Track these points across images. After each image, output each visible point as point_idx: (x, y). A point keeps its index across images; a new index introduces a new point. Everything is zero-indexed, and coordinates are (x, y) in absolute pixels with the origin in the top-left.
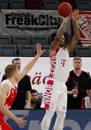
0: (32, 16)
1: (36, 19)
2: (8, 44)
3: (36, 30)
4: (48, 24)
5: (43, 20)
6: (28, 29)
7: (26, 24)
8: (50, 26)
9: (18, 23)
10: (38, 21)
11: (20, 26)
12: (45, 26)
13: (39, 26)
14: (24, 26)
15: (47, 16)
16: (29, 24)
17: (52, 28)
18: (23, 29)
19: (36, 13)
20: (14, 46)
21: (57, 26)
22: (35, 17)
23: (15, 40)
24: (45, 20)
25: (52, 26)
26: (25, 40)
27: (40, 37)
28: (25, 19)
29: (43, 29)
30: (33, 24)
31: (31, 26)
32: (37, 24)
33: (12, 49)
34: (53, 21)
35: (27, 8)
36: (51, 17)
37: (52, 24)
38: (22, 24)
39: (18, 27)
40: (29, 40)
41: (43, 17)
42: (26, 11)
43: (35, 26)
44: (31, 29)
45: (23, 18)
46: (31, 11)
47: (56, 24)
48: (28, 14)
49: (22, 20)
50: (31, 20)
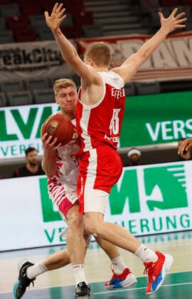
0: (24, 52)
1: (29, 55)
3: (31, 70)
4: (45, 60)
5: (38, 56)
6: (19, 70)
7: (15, 63)
8: (49, 63)
9: (5, 62)
10: (32, 58)
11: (8, 67)
12: (42, 64)
13: (34, 65)
14: (13, 66)
15: (44, 49)
16: (20, 63)
17: (53, 66)
18: (12, 71)
19: (28, 47)
21: (58, 62)
22: (27, 52)
24: (41, 55)
25: (52, 63)
27: (37, 79)
28: (15, 56)
29: (40, 68)
30: (25, 62)
31: (22, 66)
32: (31, 62)
34: (53, 56)
36: (49, 51)
37: (51, 60)
38: (10, 64)
39: (5, 69)
40: (21, 84)
41: (38, 51)
42: (14, 46)
43: (28, 65)
44: (23, 70)
45: (12, 55)
46: (21, 46)
47: (57, 59)
48: (18, 50)
49: (10, 58)
50: (22, 58)
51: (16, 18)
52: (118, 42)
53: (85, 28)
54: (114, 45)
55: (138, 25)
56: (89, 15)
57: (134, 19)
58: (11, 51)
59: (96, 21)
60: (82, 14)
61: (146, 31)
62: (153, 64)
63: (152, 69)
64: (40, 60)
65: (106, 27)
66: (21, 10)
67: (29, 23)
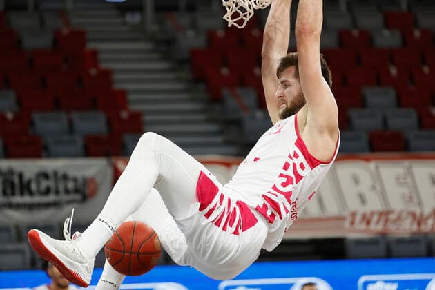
0: (21, 176)
1: (29, 182)
3: (31, 207)
4: (57, 192)
5: (45, 184)
6: (11, 206)
7: (5, 194)
8: (63, 197)
10: (34, 187)
12: (51, 198)
13: (37, 199)
15: (55, 173)
16: (13, 194)
17: (70, 202)
19: (29, 167)
21: (78, 197)
22: (26, 176)
24: (50, 183)
25: (69, 198)
29: (47, 205)
30: (22, 194)
31: (17, 199)
32: (31, 193)
34: (71, 185)
36: (65, 176)
37: (67, 191)
40: (14, 232)
41: (45, 176)
42: (4, 164)
43: (27, 199)
44: (18, 207)
46: (17, 165)
47: (77, 191)
48: (11, 172)
50: (17, 185)
55: (218, 139)
57: (213, 127)
60: (125, 115)
64: (47, 191)
66: (19, 101)
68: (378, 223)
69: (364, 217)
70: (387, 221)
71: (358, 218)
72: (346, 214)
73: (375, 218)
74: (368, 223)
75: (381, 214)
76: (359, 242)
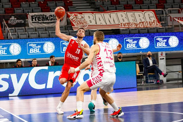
0: (46, 16)
1: (48, 17)
2: (34, 31)
3: (48, 23)
4: (54, 20)
5: (51, 18)
6: (43, 23)
7: (42, 20)
9: (38, 20)
10: (49, 18)
11: (39, 22)
12: (53, 21)
13: (49, 21)
14: (41, 21)
16: (44, 20)
18: (41, 23)
19: (48, 14)
20: (37, 32)
23: (37, 29)
24: (53, 17)
26: (43, 29)
27: (50, 27)
28: (42, 17)
29: (52, 23)
30: (46, 20)
32: (48, 20)
33: (36, 34)
35: (42, 12)
38: (40, 20)
41: (52, 16)
42: (42, 13)
43: (47, 21)
44: (45, 23)
45: (41, 17)
46: (45, 13)
48: (44, 15)
49: (40, 18)
50: (45, 18)
51: (42, 2)
52: (83, 14)
53: (69, 7)
54: (81, 15)
55: (90, 7)
56: (71, 2)
57: (88, 4)
58: (41, 15)
59: (73, 4)
60: (68, 2)
61: (93, 9)
62: (96, 23)
63: (96, 25)
64: (52, 19)
65: (77, 7)
67: (47, 4)
68: (127, 26)
69: (124, 24)
70: (129, 25)
71: (123, 24)
72: (120, 24)
73: (127, 24)
74: (125, 26)
75: (128, 23)
76: (123, 30)
